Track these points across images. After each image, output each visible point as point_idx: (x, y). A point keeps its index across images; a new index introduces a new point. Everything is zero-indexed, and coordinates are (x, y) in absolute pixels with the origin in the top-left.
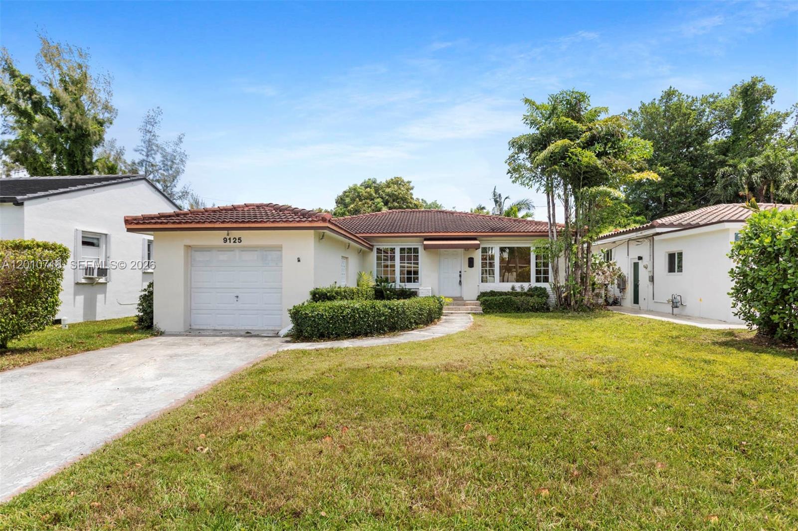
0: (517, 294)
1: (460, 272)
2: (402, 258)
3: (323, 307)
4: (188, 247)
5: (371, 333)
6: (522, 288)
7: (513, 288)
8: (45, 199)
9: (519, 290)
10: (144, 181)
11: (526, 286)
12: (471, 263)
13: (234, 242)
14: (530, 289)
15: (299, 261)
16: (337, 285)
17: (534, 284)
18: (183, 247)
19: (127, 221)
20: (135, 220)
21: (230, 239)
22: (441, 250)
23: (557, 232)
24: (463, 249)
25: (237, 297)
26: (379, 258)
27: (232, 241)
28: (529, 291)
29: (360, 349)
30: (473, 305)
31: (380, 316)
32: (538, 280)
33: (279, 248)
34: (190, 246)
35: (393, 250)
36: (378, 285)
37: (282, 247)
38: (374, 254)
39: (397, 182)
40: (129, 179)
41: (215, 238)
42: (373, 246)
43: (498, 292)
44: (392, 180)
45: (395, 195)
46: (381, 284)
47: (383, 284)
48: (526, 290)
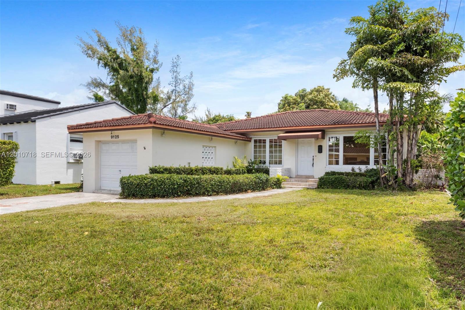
0: (357, 175)
1: (313, 156)
2: (271, 146)
4: (98, 142)
6: (360, 170)
7: (353, 170)
8: (49, 118)
9: (358, 171)
10: (114, 104)
11: (363, 168)
12: (320, 149)
13: (116, 138)
14: (367, 171)
15: (145, 149)
17: (372, 166)
18: (94, 141)
19: (69, 128)
20: (72, 127)
21: (114, 136)
22: (299, 139)
23: (379, 122)
24: (314, 139)
25: (120, 171)
26: (255, 147)
27: (115, 137)
28: (365, 172)
30: (314, 182)
32: (376, 162)
33: (135, 141)
34: (100, 141)
35: (264, 141)
36: (250, 166)
37: (137, 141)
38: (252, 144)
40: (103, 104)
43: (338, 173)
44: (315, 88)
46: (252, 165)
47: (253, 165)
48: (363, 171)
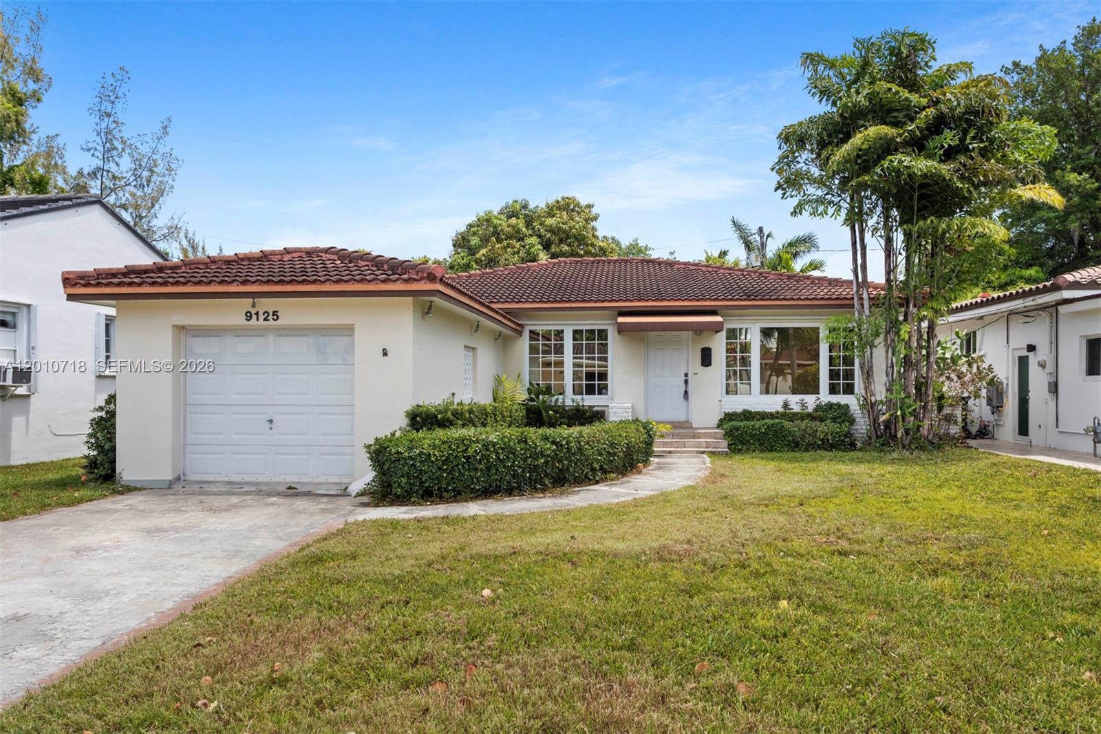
0: (793, 417)
1: (686, 375)
2: (577, 350)
3: (429, 439)
4: (180, 329)
5: (519, 488)
6: (803, 405)
7: (786, 405)
9: (796, 408)
10: (97, 207)
11: (811, 401)
12: (706, 358)
13: (265, 319)
14: (818, 408)
15: (385, 354)
16: (457, 400)
17: (825, 397)
18: (171, 327)
19: (68, 281)
20: (82, 278)
21: (257, 314)
22: (650, 333)
23: (870, 299)
24: (691, 333)
25: (271, 421)
26: (533, 349)
27: (262, 317)
28: (816, 410)
29: (500, 518)
30: (711, 438)
31: (535, 456)
32: (833, 390)
33: (349, 330)
34: (183, 327)
35: (560, 334)
36: (531, 400)
37: (354, 328)
38: (525, 342)
39: (567, 206)
40: (70, 203)
41: (231, 313)
42: (522, 326)
43: (758, 413)
44: (558, 202)
45: (564, 231)
46: (538, 398)
47: (541, 397)
48: (810, 409)
